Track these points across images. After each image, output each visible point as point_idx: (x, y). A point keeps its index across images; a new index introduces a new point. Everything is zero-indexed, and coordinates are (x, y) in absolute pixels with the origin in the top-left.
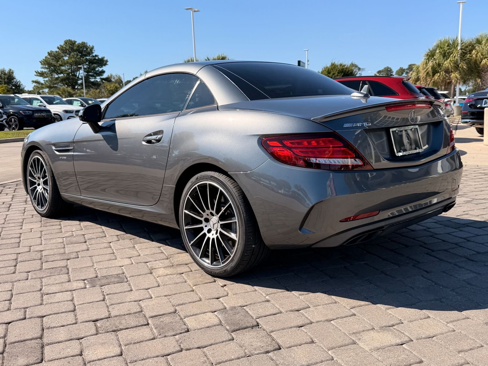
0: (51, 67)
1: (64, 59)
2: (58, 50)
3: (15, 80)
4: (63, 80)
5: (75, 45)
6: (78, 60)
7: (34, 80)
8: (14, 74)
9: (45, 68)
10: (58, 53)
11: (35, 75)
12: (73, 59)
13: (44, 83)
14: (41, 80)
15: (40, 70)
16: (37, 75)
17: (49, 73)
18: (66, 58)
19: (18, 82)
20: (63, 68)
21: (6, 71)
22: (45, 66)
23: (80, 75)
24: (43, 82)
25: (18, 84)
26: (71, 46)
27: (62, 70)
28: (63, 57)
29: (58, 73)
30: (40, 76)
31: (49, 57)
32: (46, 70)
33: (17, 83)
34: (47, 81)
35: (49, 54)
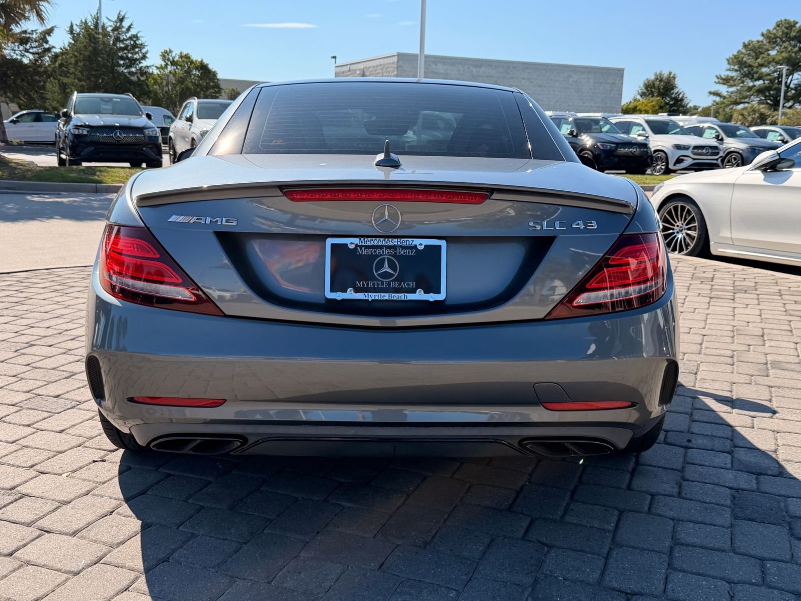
0: (743, 69)
1: (769, 55)
2: (761, 38)
3: (676, 91)
4: (760, 91)
5: (794, 28)
6: (793, 55)
7: (712, 90)
8: (676, 79)
9: (733, 70)
10: (761, 43)
11: (715, 82)
12: (783, 54)
13: (728, 97)
14: (724, 90)
15: (724, 74)
16: (719, 82)
17: (739, 78)
18: (773, 53)
19: (680, 93)
20: (764, 70)
21: (663, 75)
22: (735, 66)
23: (792, 82)
24: (725, 94)
25: (681, 96)
26: (786, 31)
27: (762, 73)
28: (768, 50)
29: (752, 79)
30: (724, 84)
31: (744, 51)
32: (734, 74)
33: (679, 95)
34: (732, 93)
35: (745, 46)
